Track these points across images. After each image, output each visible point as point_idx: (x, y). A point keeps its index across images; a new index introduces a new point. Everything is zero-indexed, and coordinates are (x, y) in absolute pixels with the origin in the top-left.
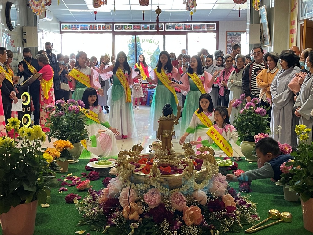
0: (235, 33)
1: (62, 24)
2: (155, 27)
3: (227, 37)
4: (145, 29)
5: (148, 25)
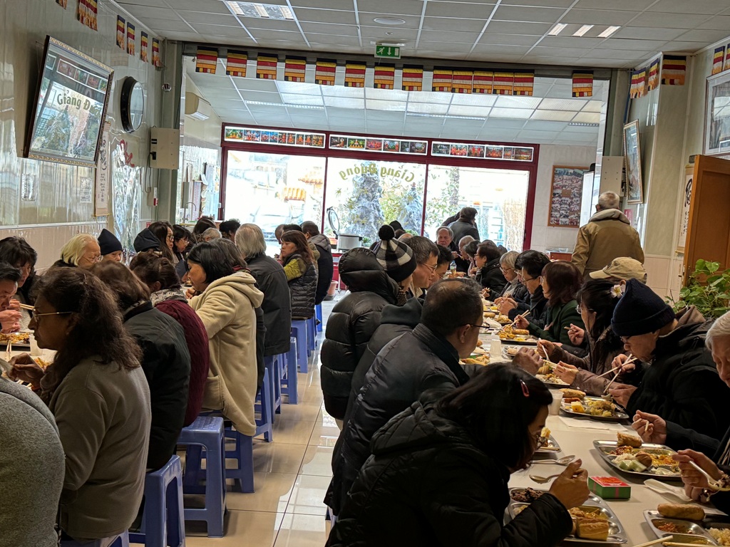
0: (572, 171)
1: (226, 127)
2: (411, 147)
3: (553, 177)
4: (389, 149)
5: (397, 141)
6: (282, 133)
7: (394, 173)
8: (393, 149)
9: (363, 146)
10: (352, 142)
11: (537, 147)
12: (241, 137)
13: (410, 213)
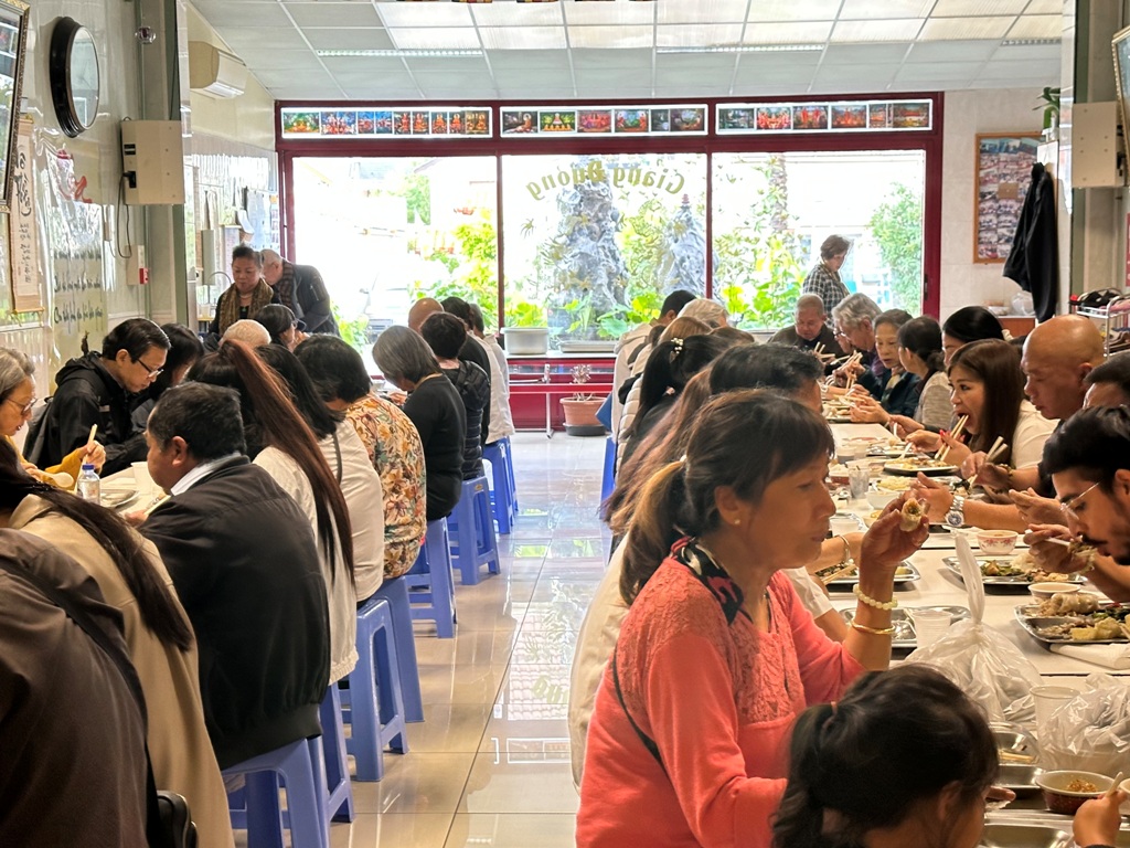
0: (1016, 143)
1: (283, 110)
2: (672, 120)
3: (978, 160)
4: (627, 128)
5: (643, 111)
6: (401, 114)
7: (642, 179)
8: (636, 127)
9: (573, 126)
10: (548, 120)
11: (938, 98)
12: (315, 128)
13: (683, 260)
